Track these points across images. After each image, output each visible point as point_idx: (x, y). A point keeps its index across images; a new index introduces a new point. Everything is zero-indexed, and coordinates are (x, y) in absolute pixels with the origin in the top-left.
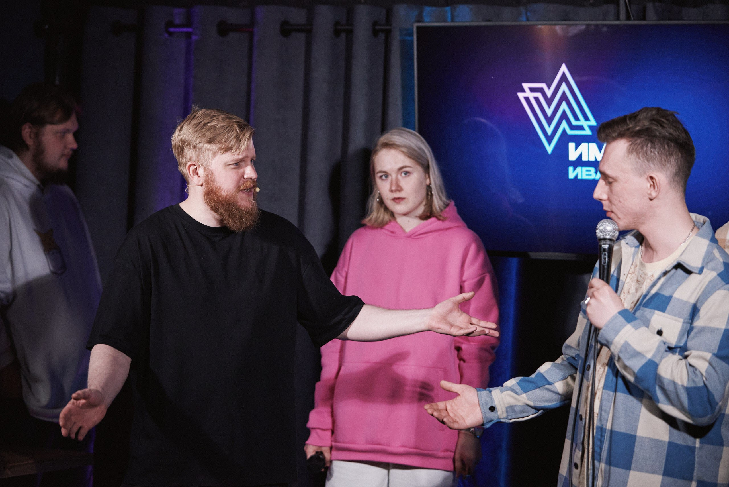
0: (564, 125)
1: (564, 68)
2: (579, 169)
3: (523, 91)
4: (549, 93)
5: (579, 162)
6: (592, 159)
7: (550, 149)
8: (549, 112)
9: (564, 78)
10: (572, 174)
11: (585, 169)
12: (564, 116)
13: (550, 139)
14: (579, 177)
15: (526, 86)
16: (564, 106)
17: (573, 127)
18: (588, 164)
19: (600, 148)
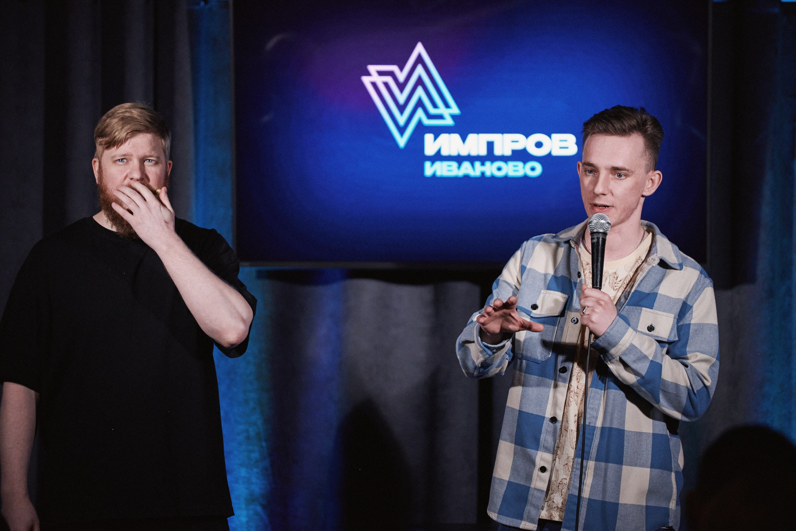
0: (420, 113)
1: (420, 49)
2: (438, 164)
3: (368, 74)
4: (401, 77)
5: (438, 157)
6: (454, 153)
7: (402, 141)
8: (401, 99)
9: (420, 60)
10: (429, 170)
11: (445, 163)
12: (420, 103)
13: (402, 130)
14: (439, 174)
15: (372, 69)
16: (420, 91)
17: (430, 117)
18: (449, 158)
19: (464, 139)
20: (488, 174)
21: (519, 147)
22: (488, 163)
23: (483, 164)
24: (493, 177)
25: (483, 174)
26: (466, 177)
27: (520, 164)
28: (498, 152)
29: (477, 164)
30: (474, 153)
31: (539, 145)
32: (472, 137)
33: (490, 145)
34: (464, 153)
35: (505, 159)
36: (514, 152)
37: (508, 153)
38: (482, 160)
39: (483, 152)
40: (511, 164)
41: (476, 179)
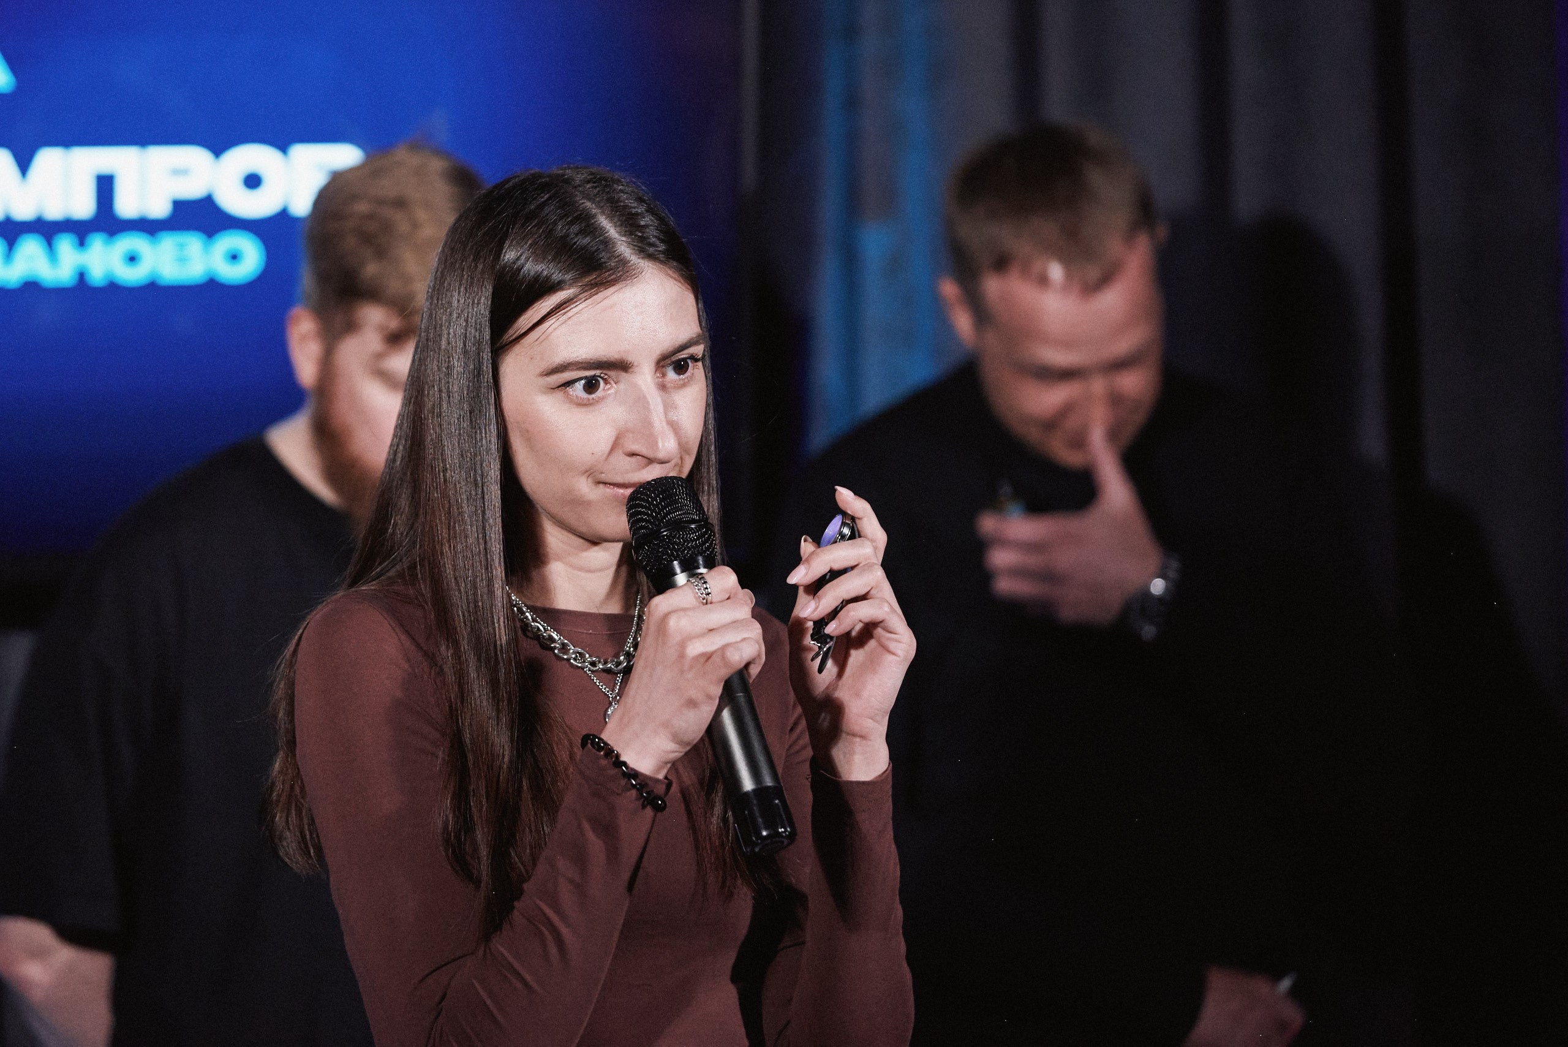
19: (24, 164)
20: (97, 275)
21: (192, 189)
22: (97, 242)
23: (82, 243)
24: (113, 288)
25: (82, 276)
26: (31, 287)
27: (193, 242)
28: (126, 206)
29: (65, 244)
30: (54, 212)
31: (253, 181)
32: (48, 159)
33: (105, 185)
34: (23, 212)
35: (148, 227)
36: (180, 206)
37: (160, 209)
38: (80, 230)
39: (84, 207)
40: (169, 242)
41: (59, 292)
